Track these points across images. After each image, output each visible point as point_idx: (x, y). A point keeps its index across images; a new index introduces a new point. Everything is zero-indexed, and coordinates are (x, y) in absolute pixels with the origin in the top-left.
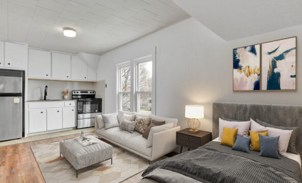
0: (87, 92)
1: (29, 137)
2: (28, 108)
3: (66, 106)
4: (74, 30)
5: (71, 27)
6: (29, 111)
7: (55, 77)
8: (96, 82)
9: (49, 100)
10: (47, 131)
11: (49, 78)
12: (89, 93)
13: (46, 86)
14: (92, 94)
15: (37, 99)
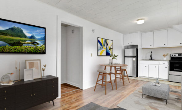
1: (140, 78)
3: (161, 64)
4: (141, 19)
5: (139, 19)
7: (156, 46)
9: (154, 60)
10: (149, 77)
11: (152, 47)
13: (152, 52)
15: (148, 59)
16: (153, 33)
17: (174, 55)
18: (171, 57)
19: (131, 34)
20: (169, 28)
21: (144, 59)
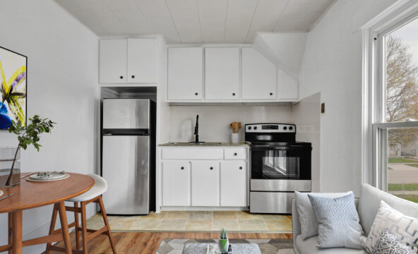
0: (276, 128)
2: (162, 158)
3: (226, 158)
6: (162, 164)
7: (210, 98)
8: (297, 104)
9: (204, 144)
10: (191, 207)
11: (199, 99)
12: (281, 130)
13: (198, 116)
14: (288, 131)
16: (204, 53)
17: (253, 126)
18: (246, 133)
19: (130, 40)
20: (245, 43)
21: (175, 141)
